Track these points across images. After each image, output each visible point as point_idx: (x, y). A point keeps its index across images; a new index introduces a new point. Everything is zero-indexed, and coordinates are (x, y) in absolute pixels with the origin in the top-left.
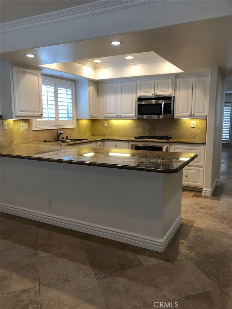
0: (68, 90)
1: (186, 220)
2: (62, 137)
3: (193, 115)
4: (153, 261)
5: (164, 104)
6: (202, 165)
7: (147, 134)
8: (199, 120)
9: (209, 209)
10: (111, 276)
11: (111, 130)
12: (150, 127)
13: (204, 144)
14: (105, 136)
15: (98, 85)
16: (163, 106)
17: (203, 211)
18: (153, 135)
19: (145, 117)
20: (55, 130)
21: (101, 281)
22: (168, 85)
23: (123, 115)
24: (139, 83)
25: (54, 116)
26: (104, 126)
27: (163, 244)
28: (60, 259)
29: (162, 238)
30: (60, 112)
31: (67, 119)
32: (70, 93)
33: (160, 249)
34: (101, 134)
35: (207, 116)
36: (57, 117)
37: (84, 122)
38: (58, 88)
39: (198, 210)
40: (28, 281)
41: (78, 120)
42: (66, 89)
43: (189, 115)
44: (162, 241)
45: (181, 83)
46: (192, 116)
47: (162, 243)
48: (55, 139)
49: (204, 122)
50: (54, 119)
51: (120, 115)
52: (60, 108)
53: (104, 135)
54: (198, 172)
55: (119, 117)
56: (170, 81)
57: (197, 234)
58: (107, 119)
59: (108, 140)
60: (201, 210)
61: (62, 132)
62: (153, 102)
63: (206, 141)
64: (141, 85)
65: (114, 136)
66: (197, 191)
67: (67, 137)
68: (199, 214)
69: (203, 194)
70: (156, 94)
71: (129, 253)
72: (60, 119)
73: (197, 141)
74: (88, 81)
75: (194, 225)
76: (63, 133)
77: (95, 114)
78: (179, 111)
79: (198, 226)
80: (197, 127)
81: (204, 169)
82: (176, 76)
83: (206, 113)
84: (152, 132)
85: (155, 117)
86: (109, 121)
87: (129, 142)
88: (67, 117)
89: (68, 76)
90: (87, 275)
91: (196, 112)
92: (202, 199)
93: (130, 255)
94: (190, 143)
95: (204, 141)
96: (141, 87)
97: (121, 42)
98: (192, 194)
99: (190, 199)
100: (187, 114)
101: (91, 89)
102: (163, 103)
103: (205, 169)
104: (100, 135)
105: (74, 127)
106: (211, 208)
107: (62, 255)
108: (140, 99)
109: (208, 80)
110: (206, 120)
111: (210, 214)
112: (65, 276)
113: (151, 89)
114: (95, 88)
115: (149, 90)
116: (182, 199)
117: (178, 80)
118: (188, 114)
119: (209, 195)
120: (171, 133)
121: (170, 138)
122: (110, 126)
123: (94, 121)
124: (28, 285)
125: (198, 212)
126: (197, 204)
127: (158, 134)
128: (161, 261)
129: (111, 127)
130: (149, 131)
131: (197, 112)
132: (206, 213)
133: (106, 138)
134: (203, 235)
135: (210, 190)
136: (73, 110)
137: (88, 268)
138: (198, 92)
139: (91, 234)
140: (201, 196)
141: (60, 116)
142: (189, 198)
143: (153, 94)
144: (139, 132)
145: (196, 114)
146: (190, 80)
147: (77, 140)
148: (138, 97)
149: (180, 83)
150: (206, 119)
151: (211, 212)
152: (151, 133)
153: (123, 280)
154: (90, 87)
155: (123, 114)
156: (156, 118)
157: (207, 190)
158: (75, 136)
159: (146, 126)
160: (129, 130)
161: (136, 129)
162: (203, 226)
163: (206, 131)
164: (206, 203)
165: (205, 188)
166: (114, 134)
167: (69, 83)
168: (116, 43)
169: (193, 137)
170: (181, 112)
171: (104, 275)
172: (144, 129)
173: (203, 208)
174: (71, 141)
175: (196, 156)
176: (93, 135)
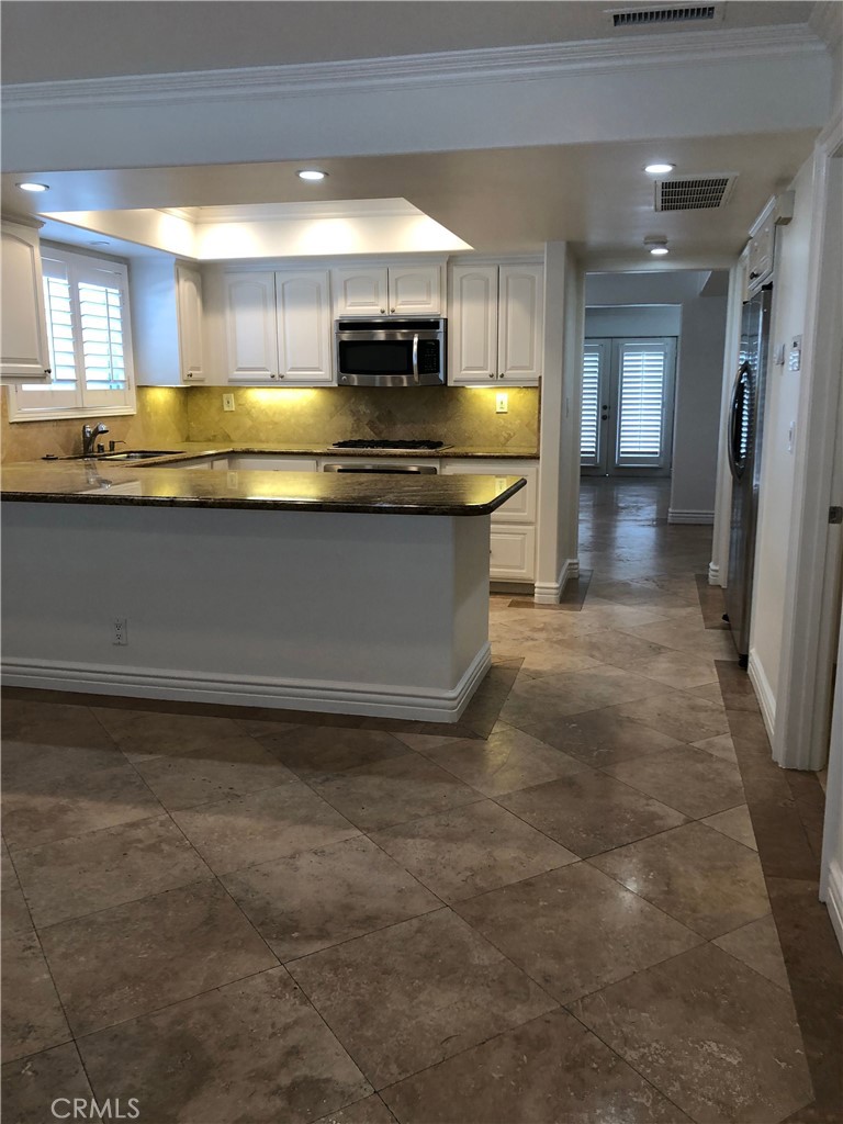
0: (109, 290)
1: (500, 657)
2: (99, 446)
3: (502, 376)
4: (438, 741)
5: (419, 342)
6: (532, 519)
7: (369, 435)
8: (517, 390)
9: (556, 630)
10: (344, 776)
11: (249, 423)
12: (377, 413)
13: (536, 457)
14: (232, 441)
15: (206, 276)
16: (415, 347)
17: (543, 635)
18: (385, 436)
19: (355, 379)
20: (76, 423)
21: (320, 787)
22: (429, 285)
23: (290, 374)
24: (339, 275)
25: (71, 374)
26: (226, 409)
27: (456, 702)
28: (192, 761)
29: (453, 687)
30: (88, 361)
31: (106, 387)
32: (115, 299)
33: (449, 716)
34: (215, 436)
35: (540, 377)
36: (80, 381)
37: (161, 397)
38: (81, 285)
39: (528, 634)
40: (128, 807)
41: (141, 388)
42: (103, 289)
43: (491, 376)
44: (452, 694)
45: (464, 281)
46: (498, 380)
47: (454, 699)
48: (76, 450)
49: (531, 396)
50: (71, 387)
51: (282, 373)
52: (87, 348)
53: (227, 439)
54: (519, 538)
55: (278, 381)
56: (433, 273)
57: (532, 682)
58: (236, 387)
59: (248, 453)
60: (536, 635)
61: (104, 428)
62: (381, 335)
63: (539, 451)
64: (345, 282)
65: (261, 441)
66: (518, 592)
67: (112, 444)
68: (530, 643)
69: (536, 599)
70: (393, 311)
71: (371, 731)
72: (90, 386)
73: (512, 451)
74: (176, 264)
75: (523, 666)
76: (106, 431)
77: (198, 369)
78: (462, 362)
79: (533, 668)
80: (512, 411)
81: (536, 530)
82: (452, 258)
83: (538, 369)
84: (383, 426)
85: (389, 381)
86: (241, 392)
87: (317, 458)
88: (106, 378)
89: (115, 245)
90: (281, 783)
91: (508, 367)
92: (536, 611)
93: (378, 736)
94: (498, 457)
95: (534, 451)
96: (345, 289)
97: (326, 174)
98: (509, 600)
99: (504, 612)
100: (485, 373)
101: (186, 288)
102: (416, 340)
103: (539, 528)
104: (211, 440)
105: (132, 411)
106: (560, 629)
107: (198, 754)
108: (343, 326)
109: (541, 275)
110: (537, 391)
111: (559, 642)
112: (226, 790)
113: (377, 294)
114: (195, 284)
115: (372, 299)
116: (490, 614)
117: (457, 272)
118: (488, 372)
119: (553, 599)
120: (440, 430)
121: (440, 444)
122: (245, 411)
123: (189, 394)
124: (135, 814)
125: (528, 639)
126: (521, 622)
127: (400, 433)
128: (456, 739)
129: (248, 413)
130: (371, 424)
131: (513, 368)
132: (547, 640)
133: (239, 447)
134: (548, 683)
135: (555, 585)
136: (125, 358)
137: (276, 769)
138: (514, 309)
139: (255, 705)
140: (532, 605)
141: (90, 375)
142: (502, 609)
143: (383, 312)
144: (343, 427)
145: (509, 374)
146: (491, 273)
147: (145, 454)
148: (337, 317)
149: (461, 278)
150: (539, 388)
151: (560, 637)
152: (381, 433)
153: (376, 780)
154: (182, 282)
155: (293, 369)
156: (390, 385)
157: (547, 586)
158: (135, 442)
159: (362, 408)
160: (312, 421)
161: (331, 418)
162: (546, 667)
163: (539, 421)
164: (547, 619)
165: (542, 580)
166: (261, 435)
167: (110, 268)
168: (312, 176)
169: (502, 439)
170: (468, 369)
171: (324, 777)
172: (358, 419)
173: (541, 630)
174: (128, 457)
175: (523, 483)
176: (188, 439)
